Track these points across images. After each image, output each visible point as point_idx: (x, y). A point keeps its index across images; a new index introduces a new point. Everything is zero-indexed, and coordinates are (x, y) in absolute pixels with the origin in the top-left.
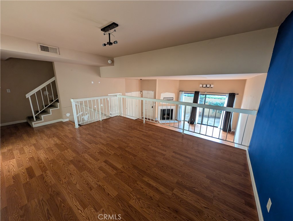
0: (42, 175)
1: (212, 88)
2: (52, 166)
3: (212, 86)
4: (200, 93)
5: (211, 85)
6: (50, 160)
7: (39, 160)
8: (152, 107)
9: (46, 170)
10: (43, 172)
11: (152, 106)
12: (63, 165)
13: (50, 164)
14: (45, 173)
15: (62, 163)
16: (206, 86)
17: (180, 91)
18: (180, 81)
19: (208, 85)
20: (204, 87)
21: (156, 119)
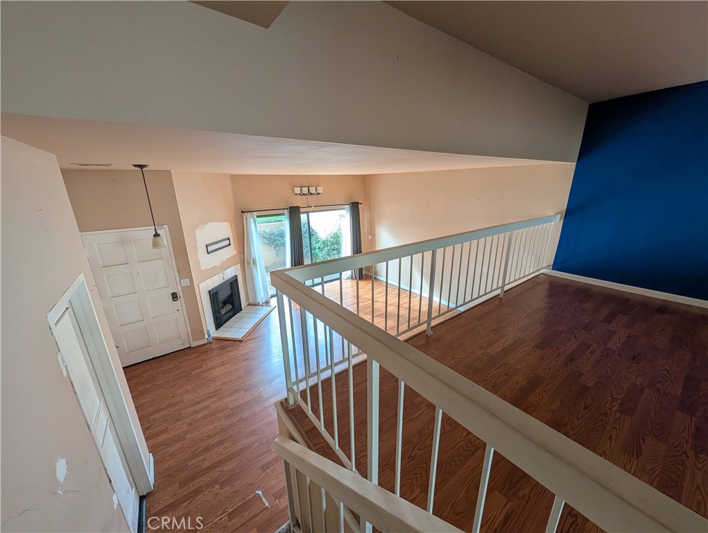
1: (319, 194)
3: (320, 190)
11: (175, 294)
16: (309, 190)
17: (242, 212)
18: (233, 177)
19: (311, 188)
20: (304, 194)
21: (209, 336)
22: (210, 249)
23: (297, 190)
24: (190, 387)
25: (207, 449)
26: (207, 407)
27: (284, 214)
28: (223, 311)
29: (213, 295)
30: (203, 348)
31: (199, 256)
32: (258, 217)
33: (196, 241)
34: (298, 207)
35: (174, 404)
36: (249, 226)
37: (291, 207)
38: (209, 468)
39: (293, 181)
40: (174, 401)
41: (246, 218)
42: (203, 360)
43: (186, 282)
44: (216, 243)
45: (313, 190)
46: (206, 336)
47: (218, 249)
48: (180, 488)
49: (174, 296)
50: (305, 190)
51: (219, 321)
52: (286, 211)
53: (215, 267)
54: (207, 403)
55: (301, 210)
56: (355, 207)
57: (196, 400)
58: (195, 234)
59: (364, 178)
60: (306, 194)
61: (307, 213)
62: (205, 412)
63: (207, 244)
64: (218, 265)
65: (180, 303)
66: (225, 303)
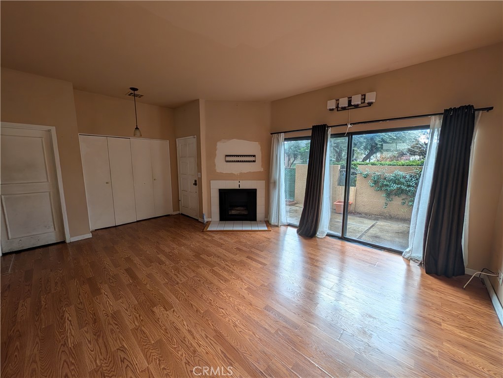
3: (371, 97)
4: (330, 131)
5: (367, 95)
8: (195, 184)
11: (196, 181)
16: (350, 102)
17: (271, 134)
18: (273, 103)
19: (354, 98)
20: (342, 109)
23: (332, 104)
29: (223, 195)
31: (216, 161)
34: (324, 126)
37: (313, 127)
43: (199, 175)
44: (238, 156)
45: (357, 100)
47: (238, 161)
50: (343, 102)
52: (308, 132)
53: (232, 174)
60: (347, 108)
63: (227, 154)
64: (235, 173)
65: (197, 188)
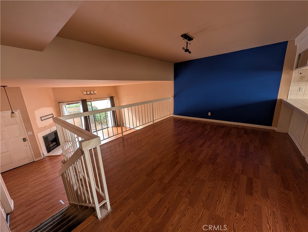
0: (242, 174)
1: (95, 94)
2: (229, 173)
3: (95, 92)
6: (224, 182)
7: (234, 194)
9: (236, 175)
10: (240, 175)
12: (222, 167)
13: (228, 178)
14: (239, 173)
15: (220, 169)
17: (59, 103)
18: (54, 89)
19: (91, 92)
20: (88, 94)
21: (44, 155)
22: (42, 119)
23: (85, 93)
24: (33, 175)
25: (40, 193)
26: (41, 180)
27: (79, 103)
28: (51, 145)
29: (46, 138)
30: (40, 161)
31: (37, 122)
32: (67, 104)
33: (35, 116)
34: (86, 100)
35: (24, 183)
36: (63, 108)
37: (82, 100)
38: (39, 199)
39: (82, 89)
40: (24, 181)
41: (61, 105)
42: (40, 165)
43: (30, 133)
44: (46, 116)
45: (92, 92)
46: (42, 156)
47: (47, 119)
48: (26, 208)
49: (24, 140)
50: (89, 93)
51: (49, 149)
52: (80, 101)
53: (46, 126)
54: (42, 179)
55: (87, 101)
56: (112, 99)
57: (35, 179)
58: (34, 113)
59: (115, 87)
60: (89, 94)
61: (91, 102)
62: (40, 182)
63: (41, 116)
64: (47, 125)
65: (28, 143)
66: (52, 142)
